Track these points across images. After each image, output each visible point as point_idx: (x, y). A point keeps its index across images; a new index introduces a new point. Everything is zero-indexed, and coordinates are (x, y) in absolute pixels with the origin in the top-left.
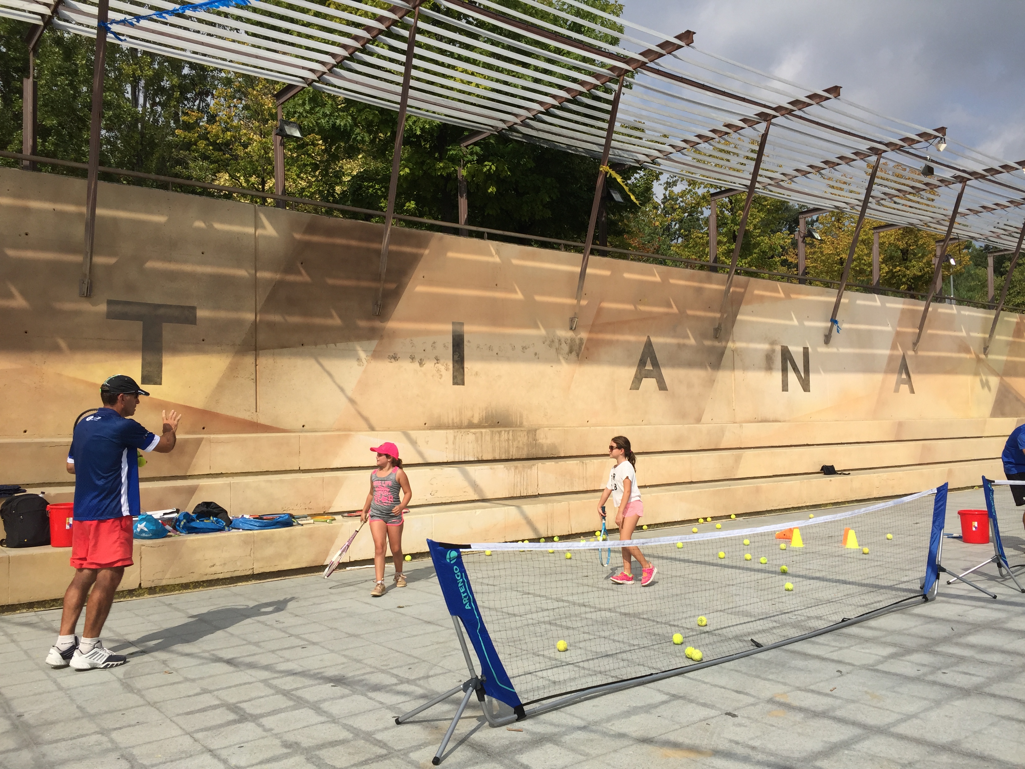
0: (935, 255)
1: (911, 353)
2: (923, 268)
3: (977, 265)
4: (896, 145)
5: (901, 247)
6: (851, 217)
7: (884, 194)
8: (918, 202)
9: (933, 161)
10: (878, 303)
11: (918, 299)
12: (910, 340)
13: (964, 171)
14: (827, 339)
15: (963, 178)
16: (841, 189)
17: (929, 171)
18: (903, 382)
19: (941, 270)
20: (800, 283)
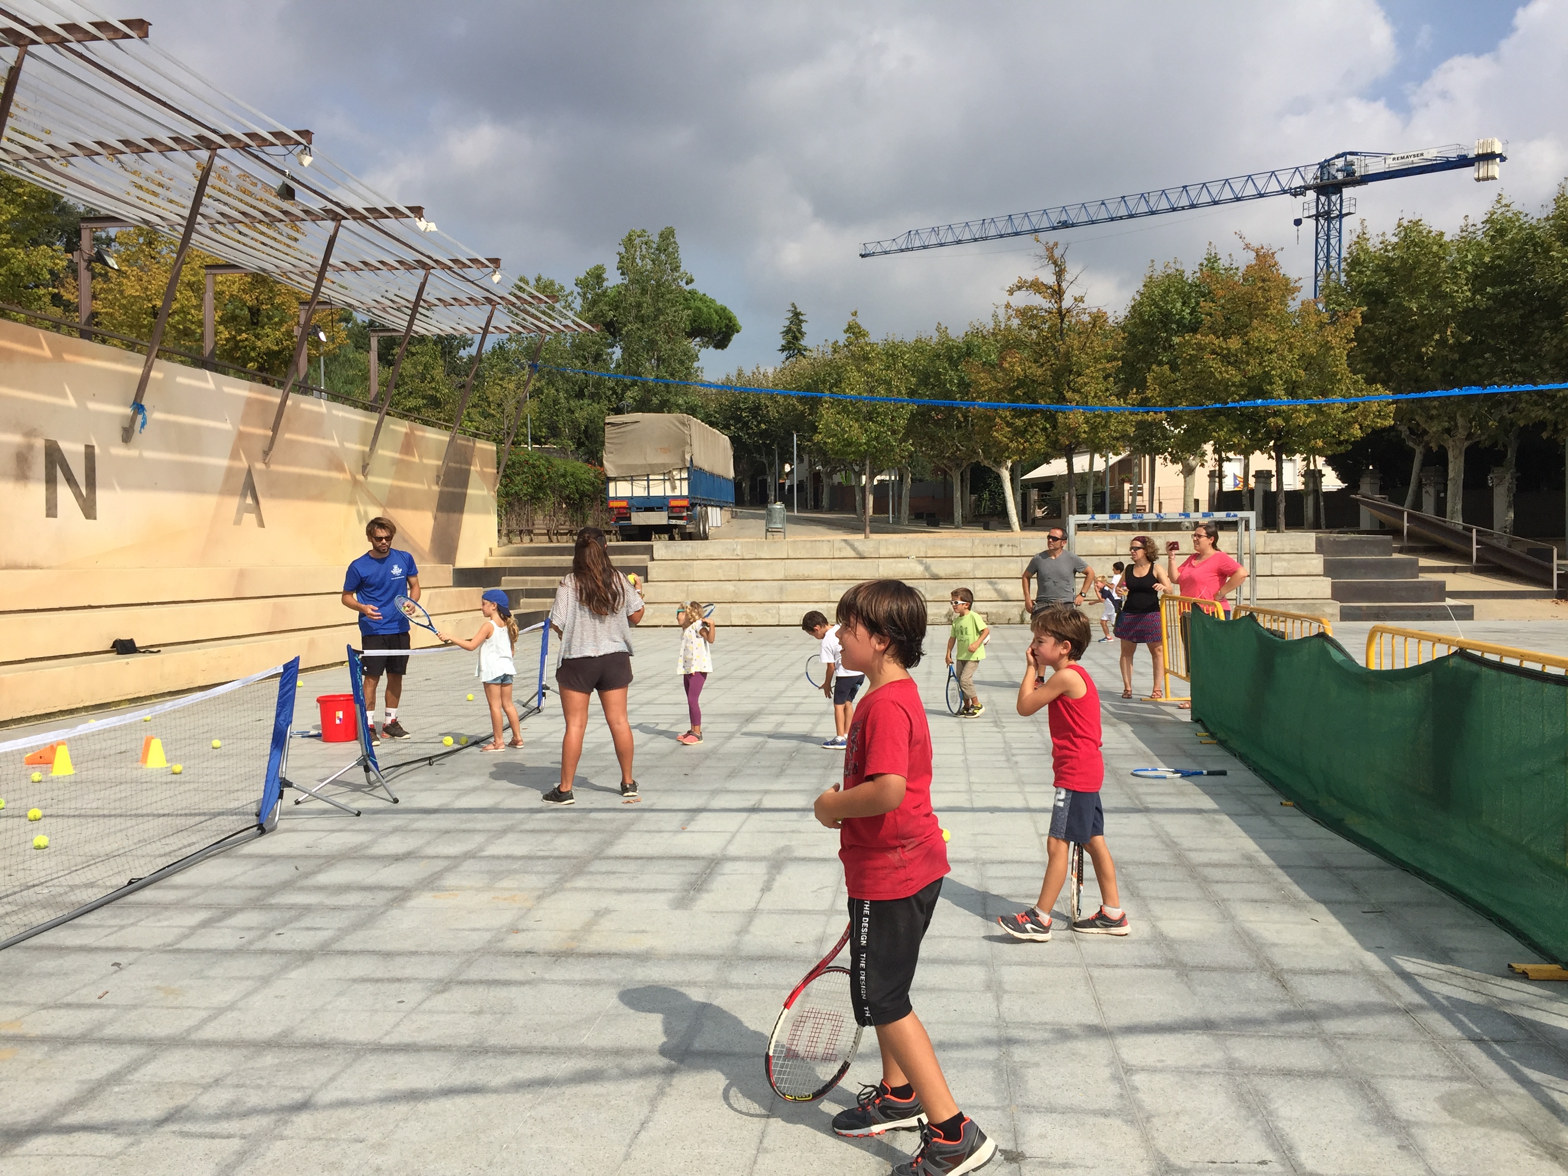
0: (298, 324)
1: (259, 466)
2: (281, 340)
3: (357, 347)
4: (239, 141)
5: (249, 304)
6: (171, 243)
7: (222, 214)
8: (275, 239)
9: (293, 179)
10: (211, 385)
11: (274, 386)
12: (259, 447)
13: (337, 204)
14: (127, 435)
15: (337, 214)
16: (155, 194)
17: (287, 193)
18: (248, 509)
19: (306, 345)
20: (81, 337)
